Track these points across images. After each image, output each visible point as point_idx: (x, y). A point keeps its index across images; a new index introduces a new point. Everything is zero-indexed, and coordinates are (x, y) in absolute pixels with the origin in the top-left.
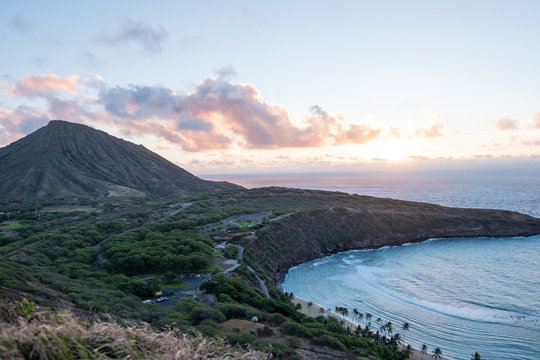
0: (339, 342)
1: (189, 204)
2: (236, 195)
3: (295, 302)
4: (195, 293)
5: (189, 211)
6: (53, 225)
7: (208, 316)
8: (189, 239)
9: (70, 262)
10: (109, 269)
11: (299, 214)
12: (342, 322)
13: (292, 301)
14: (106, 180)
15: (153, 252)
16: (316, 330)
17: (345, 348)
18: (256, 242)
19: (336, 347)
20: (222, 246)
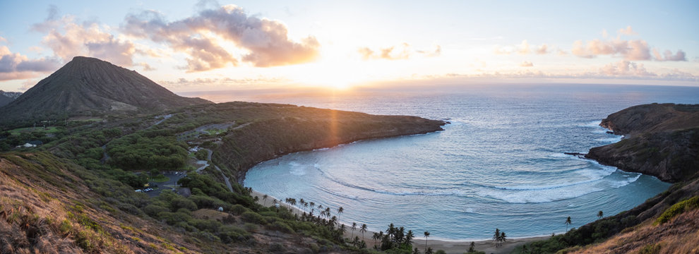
0: (288, 227)
1: (170, 116)
2: (206, 108)
3: (253, 195)
4: (174, 187)
5: (169, 121)
6: (75, 130)
7: (183, 205)
8: (169, 144)
9: (86, 157)
10: (112, 164)
11: (257, 124)
12: (291, 210)
13: (251, 194)
14: (110, 98)
15: (143, 153)
16: (270, 218)
17: (293, 231)
18: (222, 146)
19: (286, 231)
20: (195, 150)
